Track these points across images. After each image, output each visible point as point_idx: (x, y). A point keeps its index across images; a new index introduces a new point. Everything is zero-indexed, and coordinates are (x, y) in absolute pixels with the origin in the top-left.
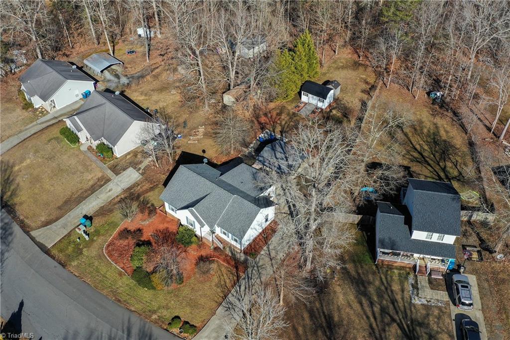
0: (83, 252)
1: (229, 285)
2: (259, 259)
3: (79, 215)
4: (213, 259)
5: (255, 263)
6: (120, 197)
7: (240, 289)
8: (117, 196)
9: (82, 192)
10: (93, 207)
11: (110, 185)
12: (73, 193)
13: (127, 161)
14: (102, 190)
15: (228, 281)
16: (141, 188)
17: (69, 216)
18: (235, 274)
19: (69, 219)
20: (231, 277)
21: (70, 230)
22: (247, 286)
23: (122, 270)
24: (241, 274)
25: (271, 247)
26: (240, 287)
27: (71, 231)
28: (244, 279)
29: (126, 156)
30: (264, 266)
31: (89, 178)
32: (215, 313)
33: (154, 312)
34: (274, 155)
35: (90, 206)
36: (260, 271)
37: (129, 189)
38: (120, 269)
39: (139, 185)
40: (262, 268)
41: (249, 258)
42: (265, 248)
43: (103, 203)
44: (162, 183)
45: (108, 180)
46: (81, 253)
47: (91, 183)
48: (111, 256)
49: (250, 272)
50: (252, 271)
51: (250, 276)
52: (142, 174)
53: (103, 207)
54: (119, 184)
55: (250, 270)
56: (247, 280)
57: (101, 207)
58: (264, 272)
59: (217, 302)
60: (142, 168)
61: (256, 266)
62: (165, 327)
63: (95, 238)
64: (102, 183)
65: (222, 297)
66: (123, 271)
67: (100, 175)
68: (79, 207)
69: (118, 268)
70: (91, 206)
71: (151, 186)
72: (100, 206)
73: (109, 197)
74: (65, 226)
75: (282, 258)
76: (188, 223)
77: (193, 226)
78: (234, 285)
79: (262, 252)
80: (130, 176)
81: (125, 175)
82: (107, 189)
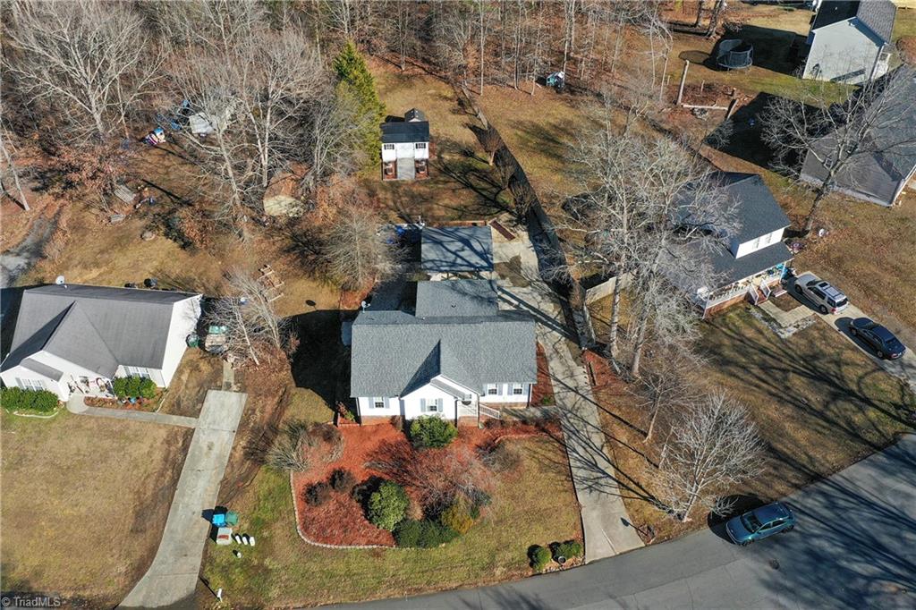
0: (270, 567)
1: (558, 459)
2: (561, 399)
3: (191, 519)
4: (499, 439)
5: (562, 409)
6: (239, 448)
7: (578, 454)
8: (234, 448)
9: (157, 481)
10: (206, 490)
11: (201, 440)
12: (138, 492)
13: (190, 385)
14: (193, 455)
15: (550, 455)
16: (262, 412)
17: (172, 532)
18: (551, 439)
19: (179, 537)
20: (550, 447)
21: (201, 553)
22: (583, 444)
23: (370, 547)
24: (559, 434)
25: (560, 377)
26: (574, 451)
27: (205, 552)
28: (570, 437)
29: (180, 379)
30: (576, 406)
31: (145, 448)
32: (579, 506)
33: (491, 565)
34: (444, 250)
35: (198, 493)
36: (578, 414)
37: (243, 425)
38: (366, 547)
39: (254, 410)
40: (577, 410)
41: (546, 408)
42: (553, 382)
43: (219, 474)
44: (294, 385)
45: (189, 434)
46: (267, 571)
47: (158, 456)
48: (326, 540)
49: (568, 424)
50: (569, 422)
51: (572, 429)
52: (243, 390)
53: (225, 478)
54: (216, 427)
55: (564, 422)
56: (574, 437)
57: (221, 482)
58: (585, 414)
59: (566, 491)
60: (232, 381)
61: (566, 412)
62: (530, 573)
63: (266, 534)
64: (180, 444)
65: (566, 479)
66: (375, 546)
67: (163, 433)
68: (176, 510)
69: (361, 547)
70: (199, 491)
71: (276, 399)
72: (218, 482)
73: (219, 457)
74: (182, 552)
75: (587, 381)
76: (423, 410)
77: (436, 410)
78: (566, 455)
79: (556, 390)
80: (223, 405)
81: (212, 410)
82: (201, 448)
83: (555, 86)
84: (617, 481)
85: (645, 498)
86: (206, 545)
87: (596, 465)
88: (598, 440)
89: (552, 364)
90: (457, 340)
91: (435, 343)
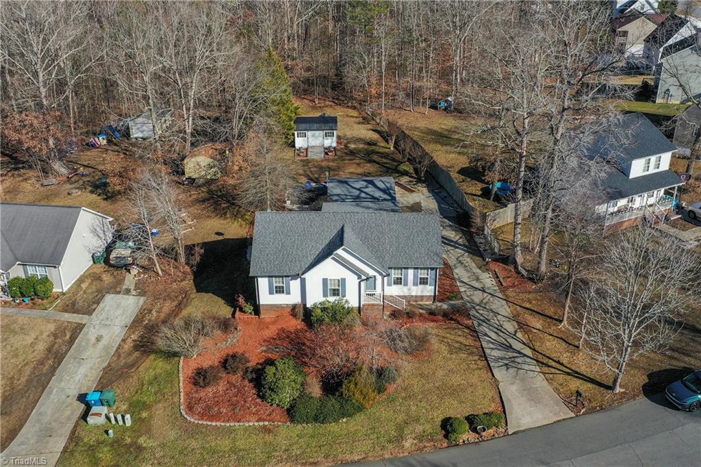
0: (144, 445)
1: (470, 341)
2: (468, 296)
3: (64, 403)
4: (405, 327)
5: (470, 303)
6: (129, 340)
7: (490, 338)
8: (123, 340)
9: (35, 368)
10: (87, 376)
11: (90, 333)
12: (12, 378)
13: (90, 291)
14: (79, 345)
15: (461, 339)
16: (158, 312)
17: (40, 414)
18: (460, 326)
19: (46, 419)
20: (460, 333)
21: (68, 433)
22: (495, 330)
23: (261, 424)
24: (469, 322)
25: (466, 280)
26: (486, 335)
27: (73, 432)
28: (480, 325)
29: (79, 286)
30: (484, 301)
31: (29, 340)
32: (496, 380)
33: (400, 438)
35: (77, 378)
36: (487, 307)
37: (137, 321)
38: (256, 424)
39: (150, 311)
40: (486, 304)
41: (453, 302)
42: (459, 284)
43: (103, 362)
44: (195, 291)
45: (78, 328)
46: (140, 449)
47: (41, 347)
48: (212, 418)
49: (478, 315)
50: (478, 313)
51: (482, 318)
52: (142, 293)
53: (109, 365)
54: (108, 323)
55: (473, 312)
56: (484, 324)
57: (104, 369)
58: (494, 307)
59: (480, 369)
60: (132, 288)
61: (474, 305)
62: (445, 445)
63: (144, 415)
64: (68, 337)
65: (479, 359)
66: (266, 423)
67: (52, 327)
68: (51, 392)
69: (251, 424)
70: (79, 377)
71: (175, 303)
72: (101, 368)
73: (106, 348)
74: (47, 433)
75: (494, 283)
76: (325, 295)
77: (338, 295)
78: (477, 338)
79: (462, 289)
80: (118, 306)
81: (107, 308)
82: (89, 340)
83: (446, 109)
84: (536, 360)
85: (568, 374)
86: (75, 426)
87: (511, 347)
88: (510, 327)
89: (456, 271)
90: (361, 225)
91: (339, 228)
